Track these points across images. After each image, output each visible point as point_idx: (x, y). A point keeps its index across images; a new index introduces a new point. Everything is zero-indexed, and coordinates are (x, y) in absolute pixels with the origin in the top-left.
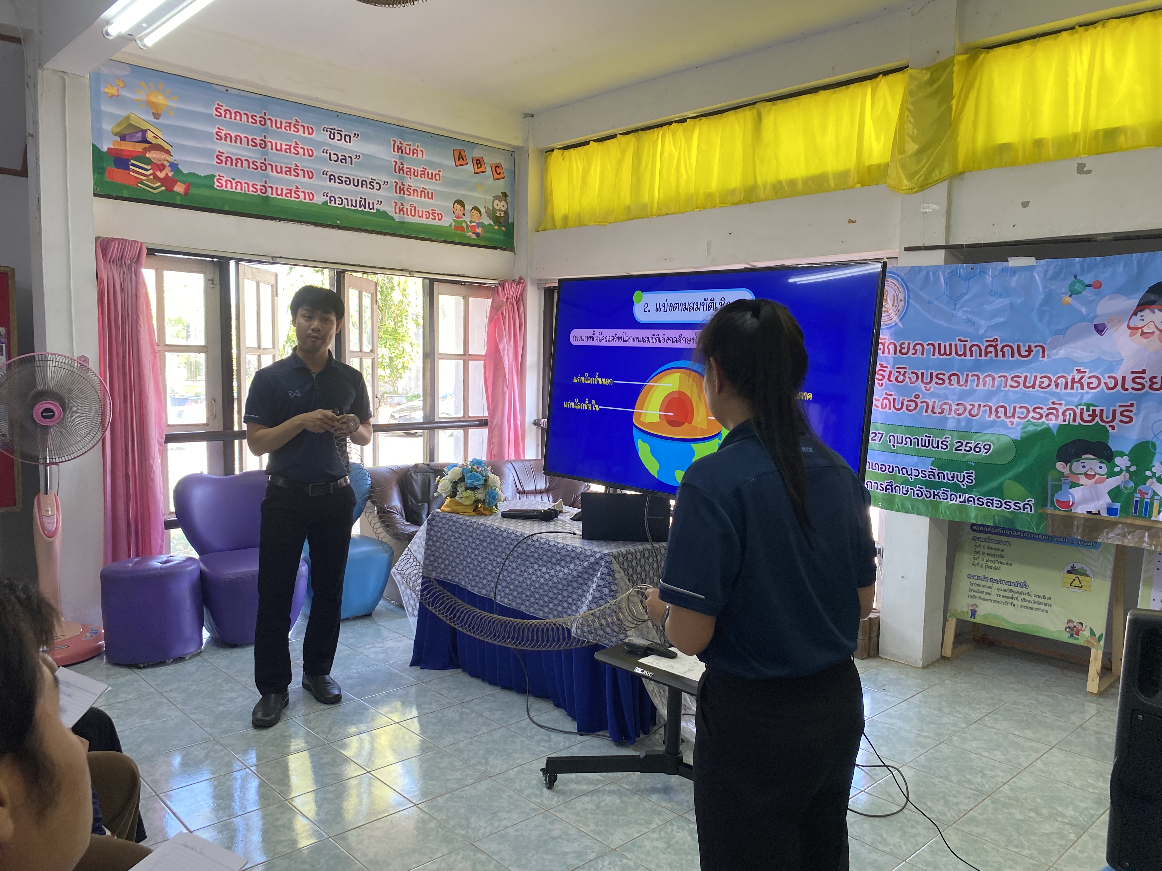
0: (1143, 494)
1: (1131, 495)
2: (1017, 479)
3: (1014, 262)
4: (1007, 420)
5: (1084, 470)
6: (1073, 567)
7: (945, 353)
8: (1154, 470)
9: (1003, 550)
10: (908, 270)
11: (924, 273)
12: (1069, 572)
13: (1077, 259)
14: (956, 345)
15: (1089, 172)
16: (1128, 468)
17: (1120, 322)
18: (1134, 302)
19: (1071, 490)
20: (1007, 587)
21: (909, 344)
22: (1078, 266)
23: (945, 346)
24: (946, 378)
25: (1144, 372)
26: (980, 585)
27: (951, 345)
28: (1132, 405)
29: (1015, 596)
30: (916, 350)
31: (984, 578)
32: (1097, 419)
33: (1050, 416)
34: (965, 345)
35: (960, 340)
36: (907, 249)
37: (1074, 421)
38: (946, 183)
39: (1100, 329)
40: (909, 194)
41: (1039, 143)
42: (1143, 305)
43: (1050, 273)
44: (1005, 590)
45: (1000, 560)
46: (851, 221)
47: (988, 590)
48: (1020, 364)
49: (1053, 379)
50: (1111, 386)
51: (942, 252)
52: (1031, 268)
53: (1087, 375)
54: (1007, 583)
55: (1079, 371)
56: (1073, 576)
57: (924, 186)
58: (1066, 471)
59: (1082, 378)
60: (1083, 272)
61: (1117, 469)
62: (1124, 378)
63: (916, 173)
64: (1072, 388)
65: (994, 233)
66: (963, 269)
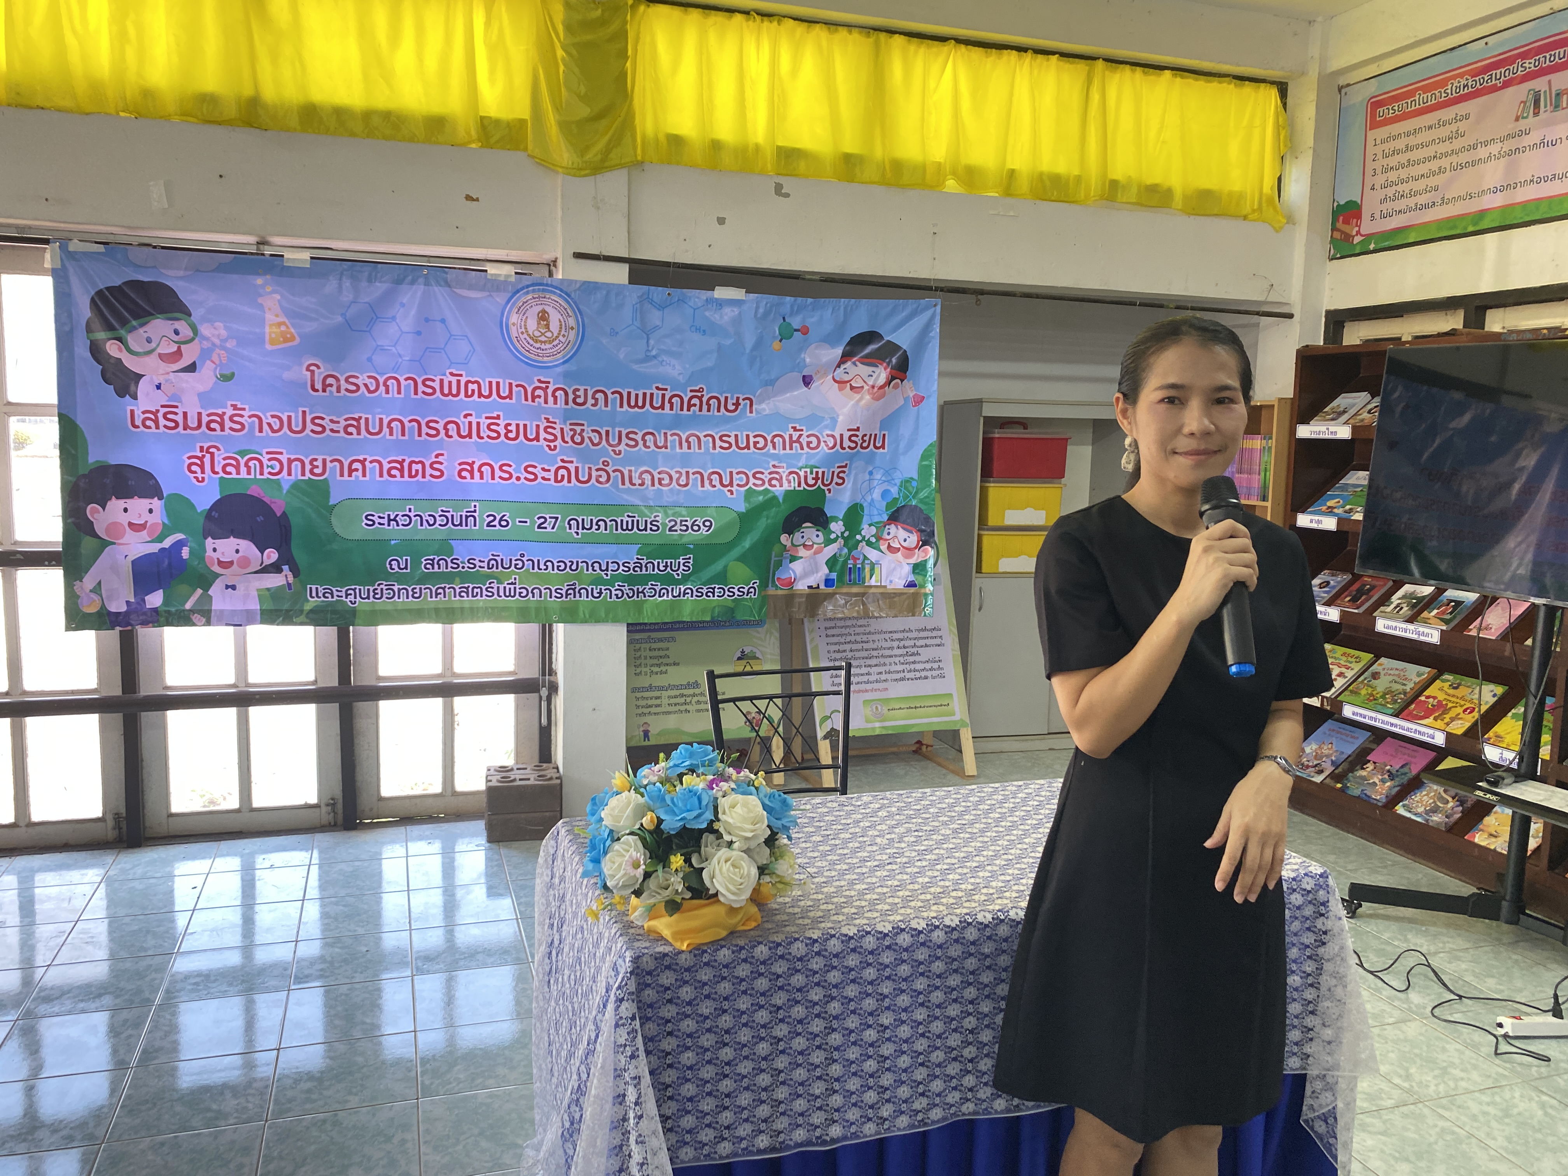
0: (855, 559)
1: (845, 562)
2: (742, 559)
3: (722, 293)
4: (726, 489)
5: (802, 541)
6: (743, 652)
7: (636, 405)
8: (863, 533)
9: (668, 649)
10: (578, 285)
11: (602, 293)
12: (739, 659)
13: (788, 298)
14: (652, 395)
15: (787, 195)
16: (842, 533)
17: (825, 374)
18: (839, 351)
19: (791, 565)
20: (677, 692)
21: (586, 390)
22: (788, 306)
23: (637, 395)
24: (639, 437)
25: (858, 429)
26: (647, 698)
27: (645, 394)
28: (845, 466)
29: (688, 700)
30: (597, 400)
31: (650, 688)
32: (820, 482)
33: (774, 482)
34: (663, 395)
35: (657, 388)
36: (579, 256)
37: (799, 485)
38: (624, 172)
39: (807, 381)
40: (574, 176)
42: (846, 356)
43: (761, 310)
44: (676, 697)
45: (665, 661)
46: (469, 198)
47: (658, 702)
48: (727, 420)
49: (769, 439)
50: (831, 445)
51: (625, 268)
52: (740, 303)
53: (805, 434)
54: (676, 687)
55: (795, 429)
56: (744, 662)
57: (596, 169)
58: (789, 544)
59: (801, 436)
60: (791, 315)
61: (833, 536)
62: (842, 435)
63: (587, 148)
64: (791, 449)
65: (687, 251)
66: (658, 293)
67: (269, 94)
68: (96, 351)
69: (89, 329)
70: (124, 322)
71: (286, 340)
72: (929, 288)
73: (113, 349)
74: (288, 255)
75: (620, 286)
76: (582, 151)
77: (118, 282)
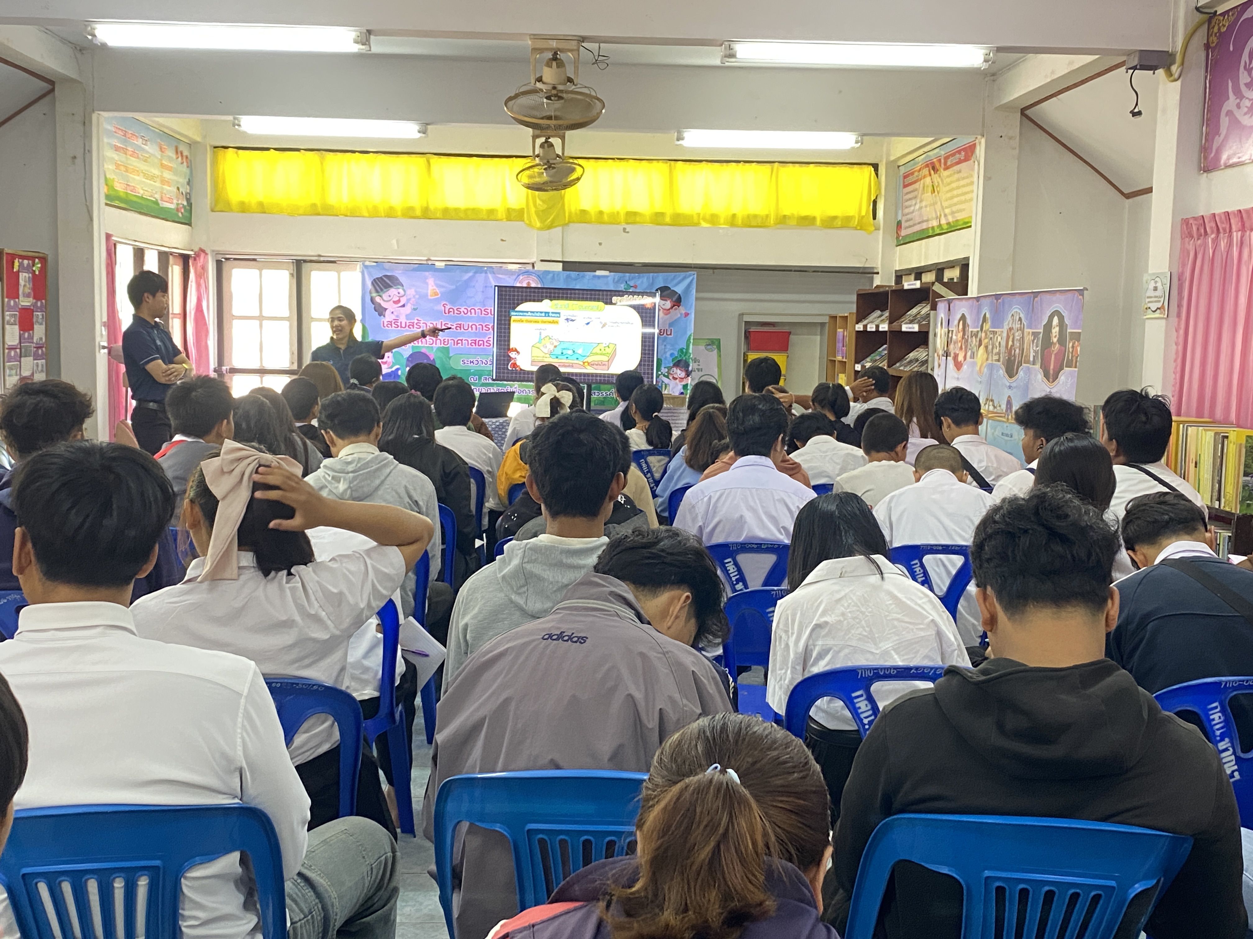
3: (599, 273)
11: (551, 275)
13: (627, 274)
15: (628, 232)
22: (628, 277)
36: (542, 261)
38: (560, 228)
40: (541, 231)
41: (601, 213)
43: (616, 279)
46: (502, 240)
51: (561, 264)
52: (606, 277)
57: (549, 227)
60: (629, 280)
63: (546, 220)
65: (586, 257)
66: (573, 274)
67: (432, 207)
68: (372, 300)
69: (370, 293)
70: (382, 290)
71: (436, 295)
72: (691, 267)
73: (378, 299)
74: (437, 264)
75: (559, 272)
76: (542, 221)
77: (381, 276)
